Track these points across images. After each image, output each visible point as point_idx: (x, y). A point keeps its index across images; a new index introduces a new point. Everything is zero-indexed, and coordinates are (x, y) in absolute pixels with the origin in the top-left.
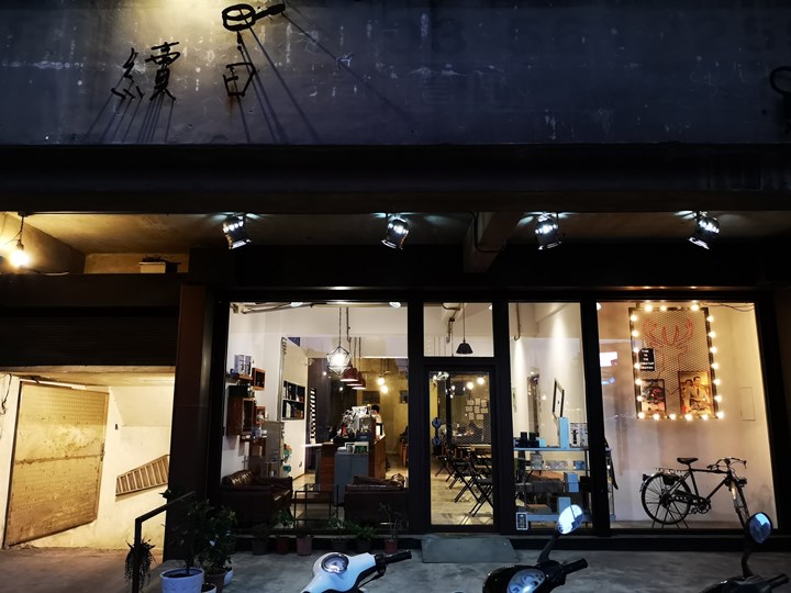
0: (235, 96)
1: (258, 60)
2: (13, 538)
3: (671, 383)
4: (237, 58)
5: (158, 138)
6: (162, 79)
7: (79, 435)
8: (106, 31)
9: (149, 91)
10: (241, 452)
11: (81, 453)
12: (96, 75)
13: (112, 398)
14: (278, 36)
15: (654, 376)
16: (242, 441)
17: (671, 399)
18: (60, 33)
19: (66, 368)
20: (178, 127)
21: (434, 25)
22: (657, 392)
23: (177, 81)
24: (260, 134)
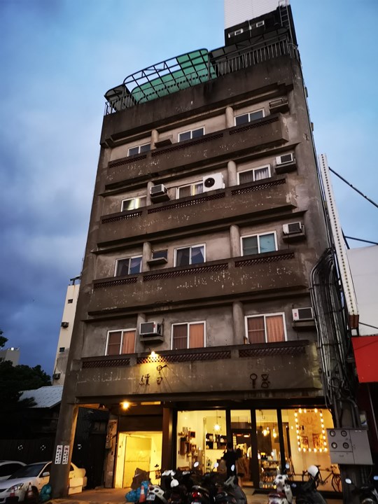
0: (159, 384)
1: (163, 376)
2: (125, 486)
3: (310, 437)
4: (159, 376)
5: (147, 392)
6: (147, 381)
7: (142, 453)
8: (139, 371)
9: (145, 383)
10: (188, 460)
11: (143, 460)
12: (137, 380)
13: (153, 440)
14: (166, 370)
15: (305, 435)
16: (188, 457)
17: (311, 443)
18: (131, 372)
19: (137, 432)
20: (150, 390)
21: (192, 367)
22: (306, 441)
23: (150, 380)
24: (163, 391)
